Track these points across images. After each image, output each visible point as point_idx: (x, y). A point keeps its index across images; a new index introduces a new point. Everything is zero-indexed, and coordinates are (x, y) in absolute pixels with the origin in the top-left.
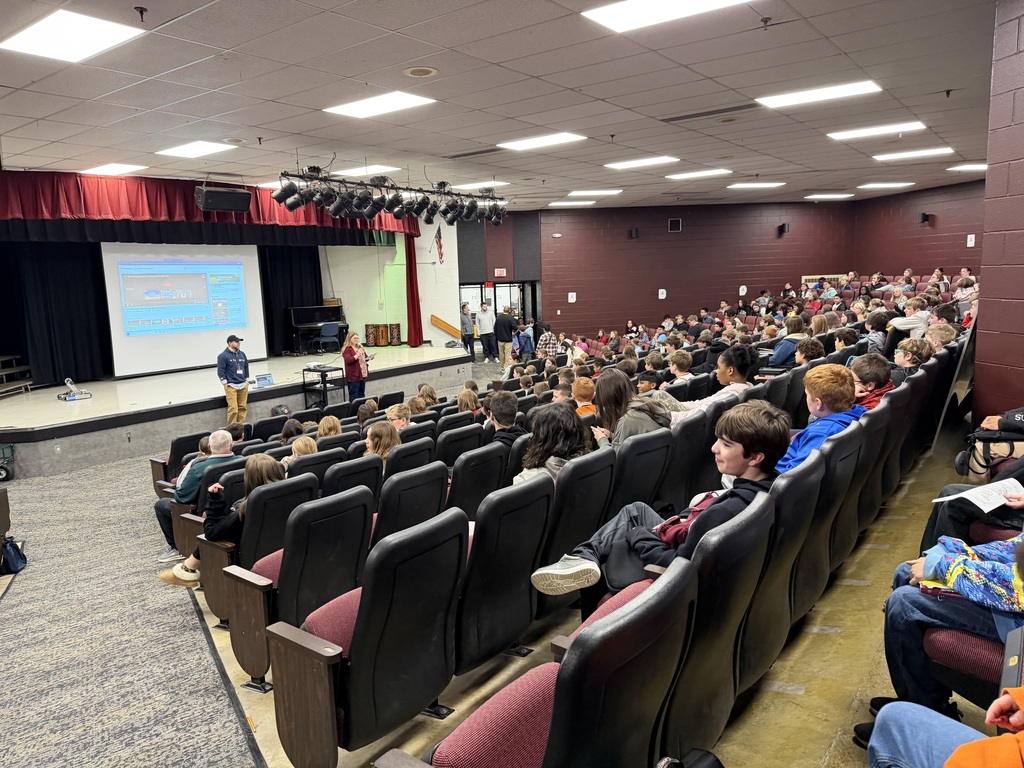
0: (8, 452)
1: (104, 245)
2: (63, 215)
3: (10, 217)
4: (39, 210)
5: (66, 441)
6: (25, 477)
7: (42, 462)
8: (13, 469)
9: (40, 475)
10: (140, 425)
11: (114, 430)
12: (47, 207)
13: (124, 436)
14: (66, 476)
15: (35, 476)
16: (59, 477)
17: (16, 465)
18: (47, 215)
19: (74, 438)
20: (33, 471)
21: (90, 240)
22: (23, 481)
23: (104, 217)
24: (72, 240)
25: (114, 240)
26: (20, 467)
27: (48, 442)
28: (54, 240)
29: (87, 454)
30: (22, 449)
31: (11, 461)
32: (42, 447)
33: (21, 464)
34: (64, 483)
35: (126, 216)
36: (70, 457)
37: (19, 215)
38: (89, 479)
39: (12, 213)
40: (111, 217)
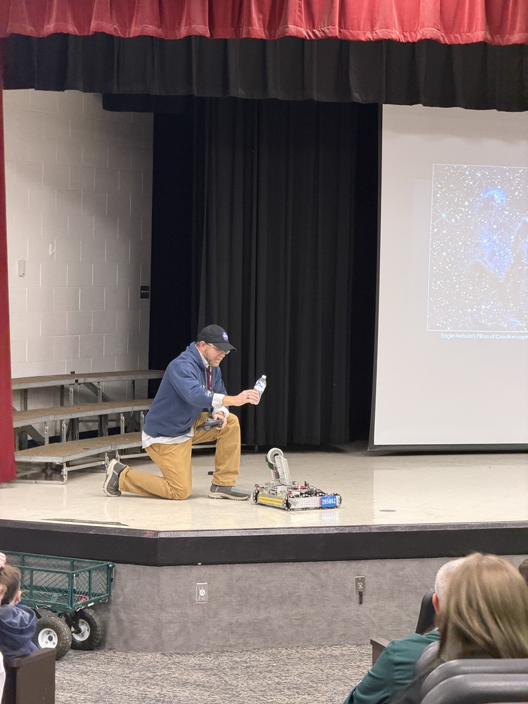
0: (99, 579)
1: (391, 114)
2: (292, 29)
3: (183, 32)
4: (244, 21)
5: (221, 574)
6: (127, 648)
7: (165, 617)
8: (105, 625)
9: (156, 650)
10: (390, 564)
11: (328, 565)
12: (260, 10)
13: (351, 585)
14: (209, 661)
15: (145, 649)
16: (193, 661)
17: (112, 616)
18: (258, 29)
19: (239, 570)
20: (144, 636)
21: (357, 97)
22: (119, 656)
23: (380, 33)
24: (316, 97)
25: (410, 99)
26: (120, 621)
27: (183, 570)
28: (281, 96)
29: (262, 615)
30: (130, 578)
31: (103, 604)
32: (170, 578)
33: (123, 616)
34: (197, 676)
35: (428, 30)
36: (225, 615)
37: (202, 29)
38: (251, 677)
39: (189, 23)
40: (395, 34)
